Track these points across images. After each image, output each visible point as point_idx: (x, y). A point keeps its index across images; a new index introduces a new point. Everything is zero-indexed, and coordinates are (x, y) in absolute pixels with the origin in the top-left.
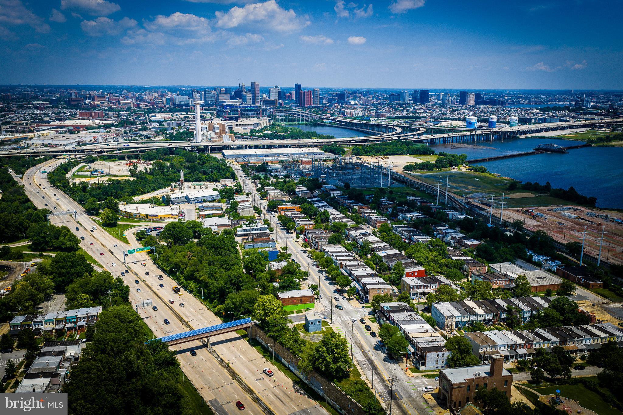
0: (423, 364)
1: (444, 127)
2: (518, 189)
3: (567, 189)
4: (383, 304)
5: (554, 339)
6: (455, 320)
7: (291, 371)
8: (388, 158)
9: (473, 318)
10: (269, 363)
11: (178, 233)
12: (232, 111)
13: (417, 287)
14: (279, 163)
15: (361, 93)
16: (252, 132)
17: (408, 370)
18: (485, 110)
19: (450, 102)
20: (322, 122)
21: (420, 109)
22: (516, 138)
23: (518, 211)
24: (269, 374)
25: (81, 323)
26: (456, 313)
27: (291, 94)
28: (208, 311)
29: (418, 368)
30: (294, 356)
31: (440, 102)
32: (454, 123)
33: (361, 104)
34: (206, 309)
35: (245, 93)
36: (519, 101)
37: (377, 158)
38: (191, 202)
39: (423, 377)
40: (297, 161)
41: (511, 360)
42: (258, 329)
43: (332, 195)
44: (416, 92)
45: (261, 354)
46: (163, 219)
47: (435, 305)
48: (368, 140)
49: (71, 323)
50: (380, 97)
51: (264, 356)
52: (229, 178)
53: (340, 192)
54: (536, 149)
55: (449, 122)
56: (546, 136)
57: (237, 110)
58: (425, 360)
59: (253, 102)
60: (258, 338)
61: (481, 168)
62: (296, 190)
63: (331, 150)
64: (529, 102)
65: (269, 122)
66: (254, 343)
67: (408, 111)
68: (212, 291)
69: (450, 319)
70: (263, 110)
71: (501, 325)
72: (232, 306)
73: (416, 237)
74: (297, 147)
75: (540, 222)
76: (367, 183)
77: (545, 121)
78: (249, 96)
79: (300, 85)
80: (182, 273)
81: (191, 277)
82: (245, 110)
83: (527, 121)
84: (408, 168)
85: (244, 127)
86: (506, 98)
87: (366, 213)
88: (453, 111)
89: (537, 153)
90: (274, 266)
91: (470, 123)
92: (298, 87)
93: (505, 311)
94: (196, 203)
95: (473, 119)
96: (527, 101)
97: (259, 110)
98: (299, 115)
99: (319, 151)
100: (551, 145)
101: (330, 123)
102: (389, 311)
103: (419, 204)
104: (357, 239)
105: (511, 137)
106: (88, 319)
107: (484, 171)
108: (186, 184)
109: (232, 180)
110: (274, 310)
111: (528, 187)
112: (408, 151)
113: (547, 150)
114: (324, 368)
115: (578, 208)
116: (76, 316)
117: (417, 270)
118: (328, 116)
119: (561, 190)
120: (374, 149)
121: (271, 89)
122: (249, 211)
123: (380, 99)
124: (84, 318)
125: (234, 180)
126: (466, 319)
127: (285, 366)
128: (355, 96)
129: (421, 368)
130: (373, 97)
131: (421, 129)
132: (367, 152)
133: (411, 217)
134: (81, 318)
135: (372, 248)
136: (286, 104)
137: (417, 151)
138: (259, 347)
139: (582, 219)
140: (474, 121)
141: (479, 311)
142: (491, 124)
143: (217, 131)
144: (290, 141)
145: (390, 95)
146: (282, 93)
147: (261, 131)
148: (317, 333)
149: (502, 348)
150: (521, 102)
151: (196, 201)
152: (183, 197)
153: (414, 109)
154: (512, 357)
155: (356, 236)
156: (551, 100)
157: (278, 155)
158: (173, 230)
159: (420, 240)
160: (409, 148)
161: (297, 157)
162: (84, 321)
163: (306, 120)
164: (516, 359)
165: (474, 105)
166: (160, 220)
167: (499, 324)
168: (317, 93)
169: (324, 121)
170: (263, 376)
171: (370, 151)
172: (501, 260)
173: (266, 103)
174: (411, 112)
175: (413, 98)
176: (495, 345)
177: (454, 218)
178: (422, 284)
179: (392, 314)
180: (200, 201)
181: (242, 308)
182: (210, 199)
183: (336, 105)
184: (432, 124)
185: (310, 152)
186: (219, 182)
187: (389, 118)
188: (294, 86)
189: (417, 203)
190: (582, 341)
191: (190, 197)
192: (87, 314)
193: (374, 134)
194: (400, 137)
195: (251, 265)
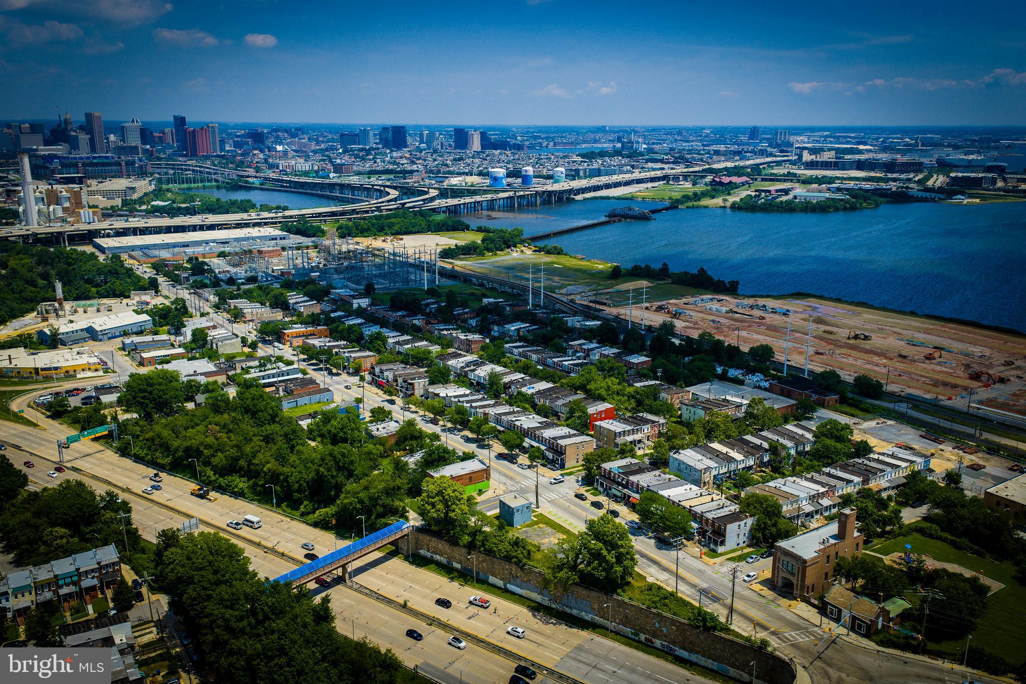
0: (722, 543)
1: (455, 185)
2: (624, 275)
3: (695, 271)
4: (607, 466)
5: (857, 479)
6: (714, 473)
7: (513, 593)
8: (402, 239)
9: (733, 467)
10: (467, 589)
11: (161, 393)
12: (64, 166)
13: (624, 433)
14: (219, 256)
15: (286, 131)
16: (125, 203)
17: (703, 556)
18: (503, 157)
19: (439, 147)
20: (247, 182)
21: (401, 157)
22: (570, 201)
23: (647, 308)
24: (483, 605)
25: (87, 583)
26: (712, 464)
27: (164, 133)
28: (294, 523)
29: (714, 551)
30: (522, 568)
31: (423, 146)
32: (470, 179)
33: (294, 151)
34: (289, 520)
35: (73, 133)
36: (540, 143)
37: (384, 241)
38: (100, 337)
39: (728, 562)
40: (250, 251)
41: (816, 517)
42: (421, 536)
43: (355, 306)
44: (385, 129)
45: (443, 576)
46: (71, 373)
47: (675, 456)
48: (354, 212)
49: (68, 585)
50: (321, 139)
51: (452, 579)
52: (145, 289)
53: (367, 300)
54: (609, 216)
55: (460, 179)
56: (611, 195)
57: (76, 165)
58: (724, 536)
59: (93, 149)
60: (422, 552)
61: (555, 248)
62: (291, 301)
63: (298, 229)
64: (555, 145)
65: (151, 185)
66: (419, 561)
67: (384, 162)
68: (296, 486)
69: (708, 473)
70: (127, 163)
71: (764, 472)
72: (358, 506)
73: (556, 360)
74: (234, 228)
75: (687, 321)
76: (397, 282)
77: (598, 173)
78: (84, 138)
79: (184, 118)
80: (207, 463)
81: (231, 469)
82: (91, 165)
83: (573, 173)
84: (447, 254)
85: (108, 194)
86: (519, 138)
87: (443, 330)
88: (455, 160)
89: (614, 222)
90: (378, 429)
91: (495, 179)
92: (180, 121)
93: (767, 450)
94: (110, 338)
95: (500, 172)
96: (552, 144)
97: (119, 164)
98: (193, 171)
99: (277, 233)
100: (630, 209)
101: (261, 184)
102: (625, 474)
103: (508, 308)
104: (466, 372)
105: (563, 199)
106: (100, 573)
107: (559, 252)
108: (68, 306)
109: (153, 293)
110: (459, 500)
111: (637, 272)
112: (429, 226)
113: (626, 217)
114: (604, 574)
115: (722, 297)
116: (78, 570)
117: (604, 409)
118: (251, 172)
119: (686, 273)
120: (373, 225)
121: (127, 125)
122: (233, 344)
123: (323, 142)
124: (93, 571)
125: (157, 292)
126: (724, 470)
127: (499, 588)
128: (278, 137)
129: (721, 549)
130: (309, 139)
131: (431, 190)
132: (363, 232)
133: (518, 330)
134: (86, 572)
135: (505, 384)
136: (159, 151)
137: (443, 225)
138: (433, 566)
139: (736, 313)
140: (501, 175)
141: (738, 457)
142: (526, 179)
143: (67, 205)
144: (213, 219)
145: (342, 135)
146: (148, 133)
147: (141, 201)
148: (528, 526)
149: (804, 502)
150: (544, 144)
151: (110, 335)
152: (82, 330)
153: (391, 158)
154: (817, 512)
155: (462, 367)
156: (585, 142)
157: (207, 242)
158: (149, 389)
159: (566, 363)
160: (429, 221)
161: (246, 246)
162: (93, 578)
163: (216, 181)
164: (822, 514)
165: (480, 149)
166: (66, 377)
167: (761, 471)
168: (213, 132)
169: (250, 180)
170: (473, 610)
171: (368, 230)
172: (695, 381)
173: (120, 150)
174: (389, 162)
175: (381, 139)
176: (796, 499)
177: (578, 325)
178: (629, 428)
179: (633, 478)
180: (118, 334)
181: (378, 507)
182: (135, 330)
183: (255, 152)
184: (433, 182)
185: (262, 234)
186: (129, 297)
187: (359, 173)
188: (172, 119)
189: (505, 308)
190: (883, 476)
191: (98, 328)
192: (99, 563)
193: (354, 201)
194: (405, 203)
195: (345, 433)
